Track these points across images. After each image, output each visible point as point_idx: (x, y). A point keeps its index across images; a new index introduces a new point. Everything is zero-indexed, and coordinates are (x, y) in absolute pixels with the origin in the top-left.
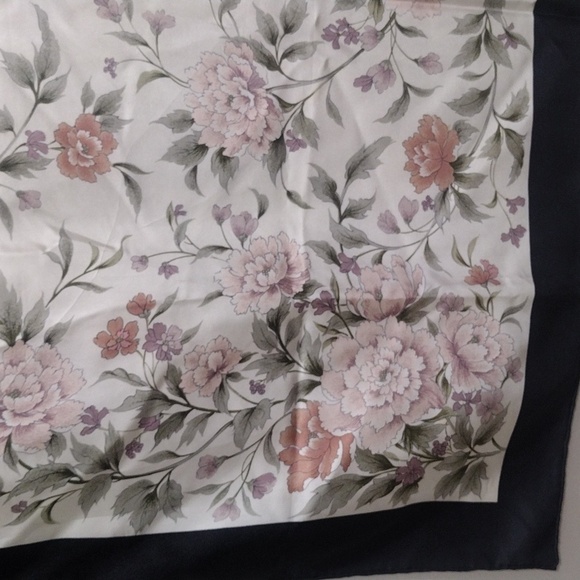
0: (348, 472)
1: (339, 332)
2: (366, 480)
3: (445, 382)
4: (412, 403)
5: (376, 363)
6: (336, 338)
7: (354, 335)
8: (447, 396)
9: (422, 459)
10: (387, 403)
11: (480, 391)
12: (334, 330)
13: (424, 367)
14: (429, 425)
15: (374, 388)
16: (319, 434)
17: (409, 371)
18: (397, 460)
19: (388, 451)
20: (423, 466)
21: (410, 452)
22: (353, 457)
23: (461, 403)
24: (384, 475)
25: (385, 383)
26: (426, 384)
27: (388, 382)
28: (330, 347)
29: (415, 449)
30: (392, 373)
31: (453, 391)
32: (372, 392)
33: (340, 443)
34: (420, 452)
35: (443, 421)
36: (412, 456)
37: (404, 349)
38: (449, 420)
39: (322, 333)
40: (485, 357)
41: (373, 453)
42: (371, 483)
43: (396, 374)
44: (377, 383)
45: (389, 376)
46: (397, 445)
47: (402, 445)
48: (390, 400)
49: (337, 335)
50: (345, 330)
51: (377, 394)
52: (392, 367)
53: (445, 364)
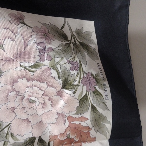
0: (89, 118)
1: (7, 134)
2: (93, 108)
3: (33, 67)
4: (48, 86)
5: (25, 106)
6: (11, 134)
7: (8, 123)
8: (42, 65)
9: (82, 77)
10: (49, 100)
11: (36, 43)
12: (6, 137)
13: (25, 79)
14: (61, 75)
15: (41, 106)
16: (68, 134)
17: (28, 87)
18: (82, 92)
19: (77, 98)
20: (85, 75)
21: (78, 85)
22: (80, 116)
23: (46, 56)
24: (91, 99)
25: (37, 101)
26: (36, 78)
27: (36, 99)
28: (17, 137)
29: (76, 83)
30: (30, 96)
31: (39, 62)
32: (43, 107)
33: (72, 123)
34: (78, 79)
35: (59, 67)
36: (80, 84)
37: (15, 90)
38: (58, 63)
39: (9, 144)
40: (12, 40)
41: (78, 105)
42: (95, 105)
43: (31, 94)
44: (37, 105)
45: (32, 98)
46: (74, 93)
47: (74, 90)
48: (48, 98)
49: (10, 134)
50: (6, 130)
51: (44, 105)
52: (27, 96)
53: (21, 66)
